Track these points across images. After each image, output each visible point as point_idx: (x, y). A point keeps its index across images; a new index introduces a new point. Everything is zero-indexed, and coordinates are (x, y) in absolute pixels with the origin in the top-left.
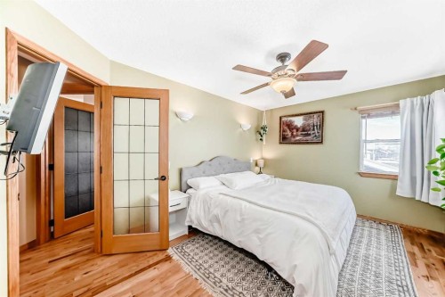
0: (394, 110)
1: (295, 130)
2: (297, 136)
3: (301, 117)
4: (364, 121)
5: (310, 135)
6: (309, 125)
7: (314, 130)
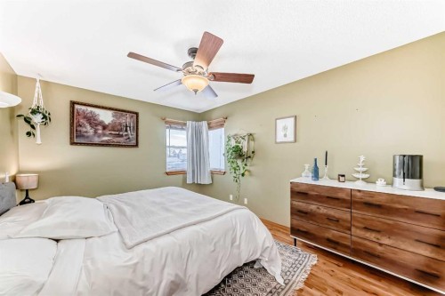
0: (183, 126)
1: (100, 127)
2: (104, 135)
3: (110, 113)
4: (168, 130)
5: (122, 136)
6: (120, 124)
7: (126, 131)
